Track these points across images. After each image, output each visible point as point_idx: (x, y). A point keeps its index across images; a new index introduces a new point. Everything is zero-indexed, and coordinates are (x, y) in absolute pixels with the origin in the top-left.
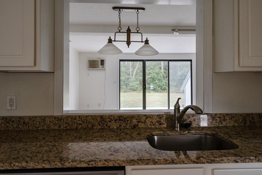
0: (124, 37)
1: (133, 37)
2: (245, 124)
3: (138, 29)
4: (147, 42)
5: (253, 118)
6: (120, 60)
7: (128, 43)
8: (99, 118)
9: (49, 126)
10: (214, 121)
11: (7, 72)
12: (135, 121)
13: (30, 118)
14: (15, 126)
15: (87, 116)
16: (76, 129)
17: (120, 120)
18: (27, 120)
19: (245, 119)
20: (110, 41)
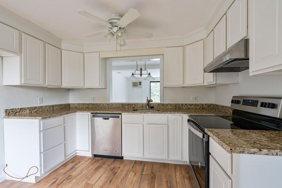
0: (139, 72)
1: (143, 72)
2: (176, 107)
3: (145, 68)
4: (149, 74)
5: (179, 105)
6: (150, 82)
7: (141, 75)
8: (121, 105)
9: (105, 107)
10: (164, 106)
11: (92, 89)
12: (133, 106)
13: (99, 104)
14: (95, 106)
15: (117, 104)
16: (114, 108)
17: (128, 105)
18: (98, 105)
19: (176, 106)
20: (133, 74)
